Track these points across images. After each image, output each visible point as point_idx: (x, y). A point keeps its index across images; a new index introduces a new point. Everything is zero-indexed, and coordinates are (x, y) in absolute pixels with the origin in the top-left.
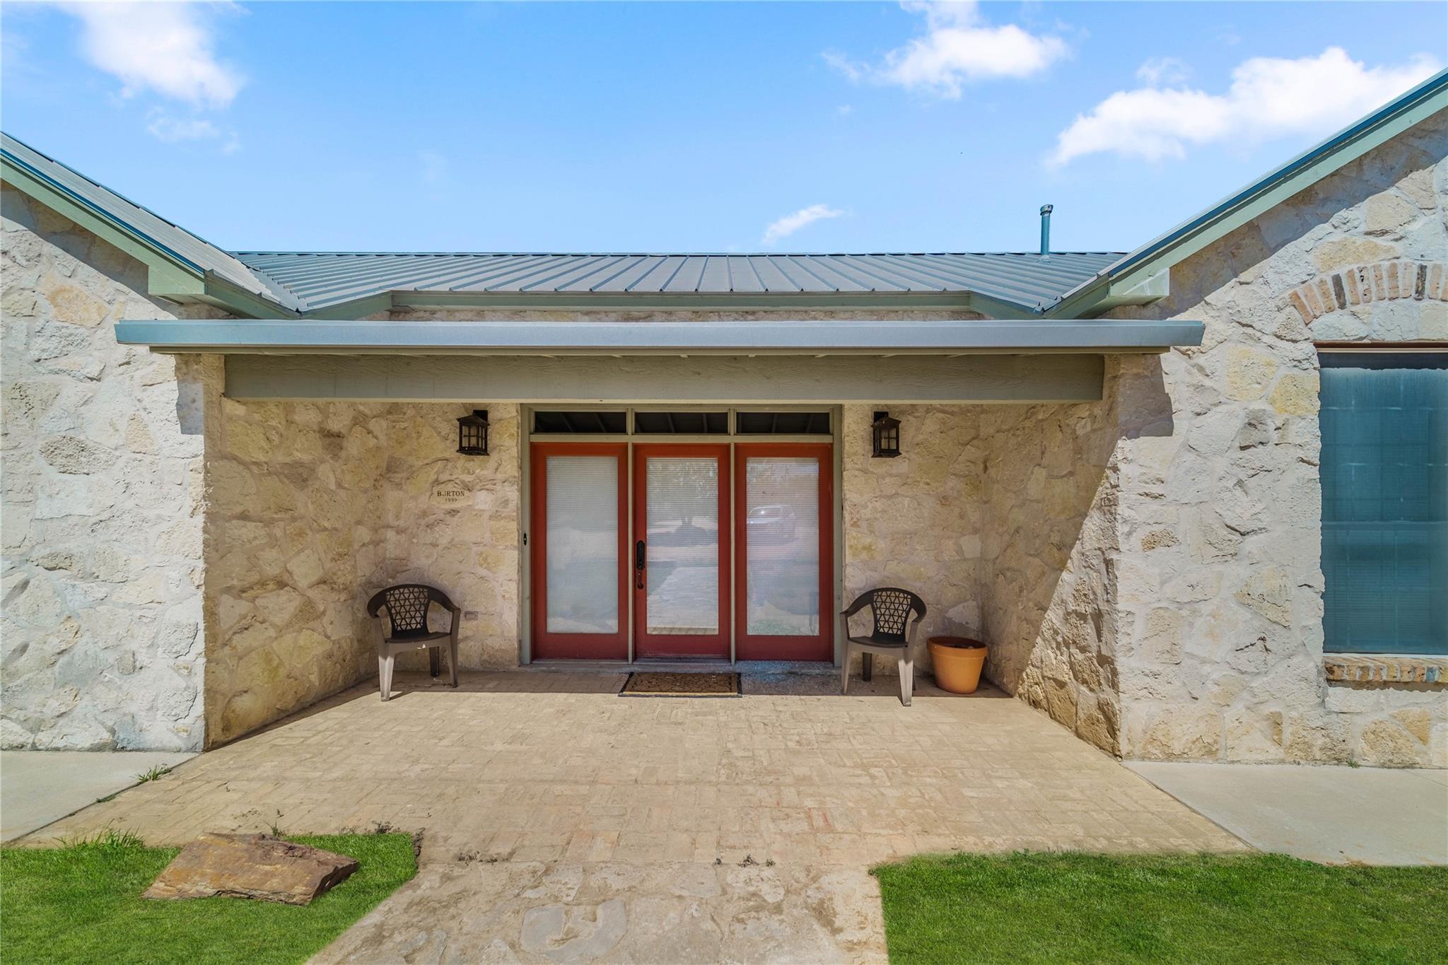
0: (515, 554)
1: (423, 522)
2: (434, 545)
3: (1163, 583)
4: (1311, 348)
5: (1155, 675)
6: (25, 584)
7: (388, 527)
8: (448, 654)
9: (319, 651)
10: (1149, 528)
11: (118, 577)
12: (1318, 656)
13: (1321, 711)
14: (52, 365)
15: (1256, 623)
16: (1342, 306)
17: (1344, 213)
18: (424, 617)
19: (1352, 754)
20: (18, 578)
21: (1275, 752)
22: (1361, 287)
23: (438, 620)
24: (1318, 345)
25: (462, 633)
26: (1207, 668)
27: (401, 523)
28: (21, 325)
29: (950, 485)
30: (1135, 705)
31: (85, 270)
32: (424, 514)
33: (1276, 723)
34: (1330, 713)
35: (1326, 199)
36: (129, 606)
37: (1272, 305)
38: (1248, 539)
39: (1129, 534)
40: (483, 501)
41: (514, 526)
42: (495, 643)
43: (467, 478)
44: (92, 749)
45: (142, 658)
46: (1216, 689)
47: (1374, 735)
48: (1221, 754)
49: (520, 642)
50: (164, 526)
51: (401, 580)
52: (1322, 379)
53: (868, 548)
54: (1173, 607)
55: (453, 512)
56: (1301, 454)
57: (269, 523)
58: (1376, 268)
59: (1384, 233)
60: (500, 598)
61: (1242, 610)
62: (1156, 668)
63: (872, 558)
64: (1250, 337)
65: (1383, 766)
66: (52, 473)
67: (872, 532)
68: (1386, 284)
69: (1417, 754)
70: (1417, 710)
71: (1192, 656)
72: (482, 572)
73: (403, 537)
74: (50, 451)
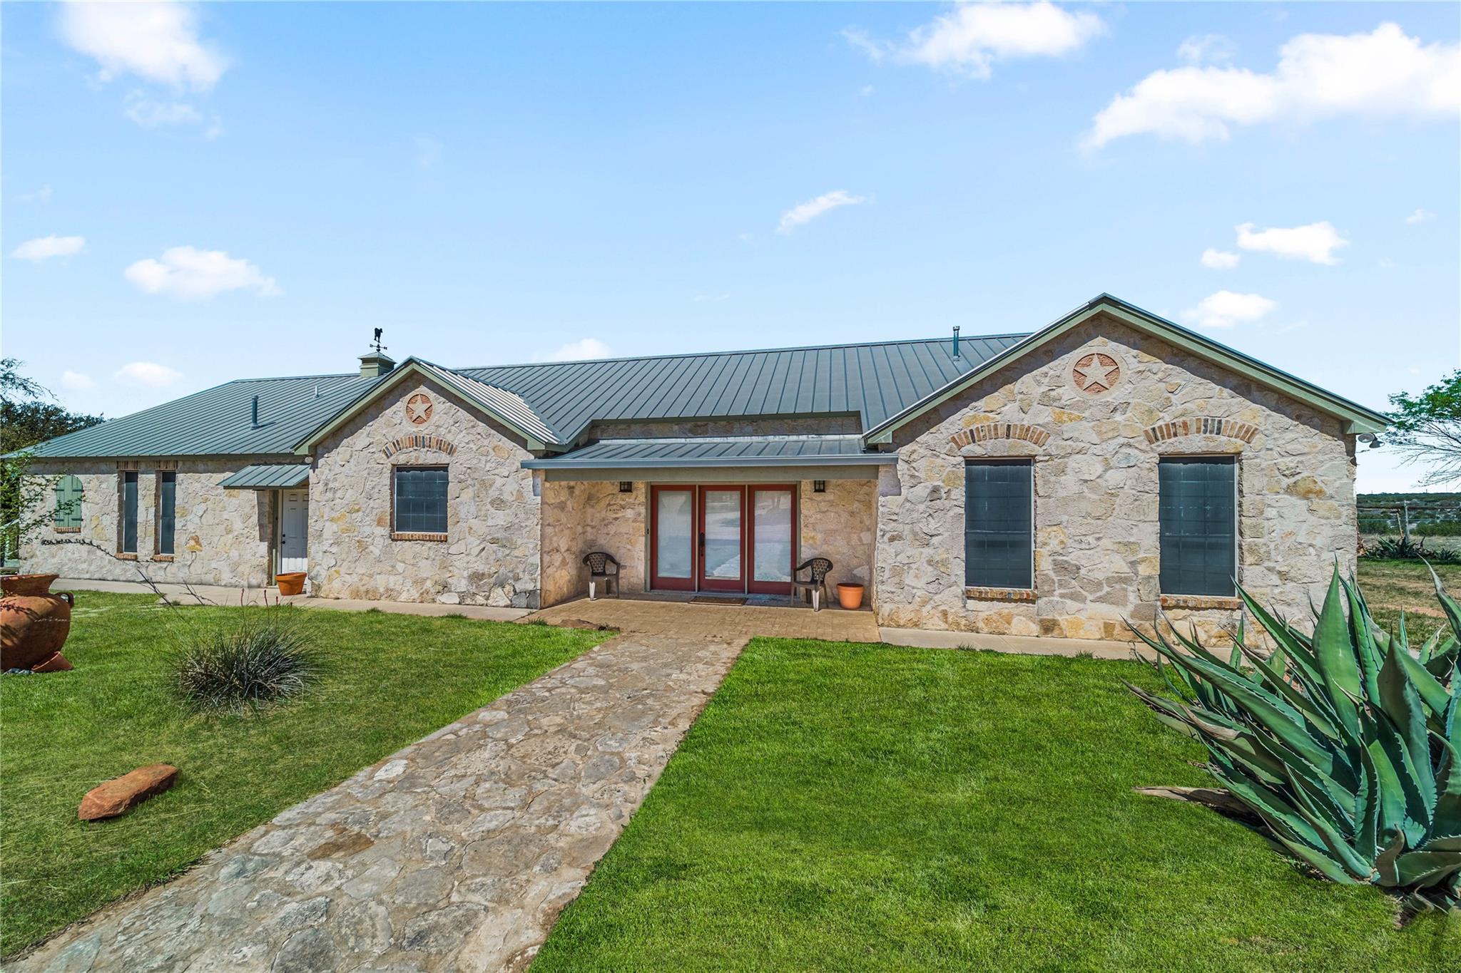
0: (644, 538)
1: (603, 523)
2: (608, 534)
3: (896, 556)
4: (962, 459)
5: (893, 593)
6: (484, 548)
7: (588, 525)
8: (614, 584)
9: (567, 578)
10: (891, 533)
11: (513, 547)
12: (963, 586)
13: (964, 610)
14: (492, 472)
15: (935, 573)
16: (974, 442)
17: (974, 404)
18: (604, 567)
19: (978, 628)
20: (482, 546)
21: (944, 626)
22: (982, 434)
23: (611, 569)
24: (964, 457)
25: (620, 576)
26: (915, 591)
27: (594, 523)
28: (483, 458)
29: (855, 506)
30: (885, 605)
31: (504, 439)
32: (604, 519)
33: (945, 613)
34: (968, 610)
35: (966, 399)
36: (516, 557)
37: (944, 442)
38: (934, 538)
39: (883, 535)
40: (629, 513)
41: (643, 525)
42: (634, 580)
43: (622, 503)
44: (505, 607)
45: (521, 575)
46: (919, 599)
47: (987, 620)
48: (921, 626)
49: (645, 581)
50: (528, 529)
51: (594, 550)
52: (967, 471)
53: (813, 538)
54: (901, 565)
55: (616, 519)
56: (956, 503)
57: (554, 527)
58: (989, 426)
59: (992, 411)
60: (636, 560)
61: (930, 567)
62: (893, 590)
63: (815, 543)
64: (935, 455)
65: (991, 633)
66: (492, 510)
67: (815, 530)
68: (993, 433)
69: (1006, 629)
70: (1007, 611)
71: (909, 586)
72: (629, 547)
73: (594, 530)
74: (492, 503)
